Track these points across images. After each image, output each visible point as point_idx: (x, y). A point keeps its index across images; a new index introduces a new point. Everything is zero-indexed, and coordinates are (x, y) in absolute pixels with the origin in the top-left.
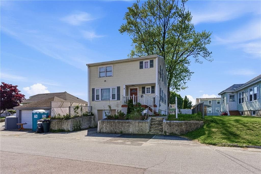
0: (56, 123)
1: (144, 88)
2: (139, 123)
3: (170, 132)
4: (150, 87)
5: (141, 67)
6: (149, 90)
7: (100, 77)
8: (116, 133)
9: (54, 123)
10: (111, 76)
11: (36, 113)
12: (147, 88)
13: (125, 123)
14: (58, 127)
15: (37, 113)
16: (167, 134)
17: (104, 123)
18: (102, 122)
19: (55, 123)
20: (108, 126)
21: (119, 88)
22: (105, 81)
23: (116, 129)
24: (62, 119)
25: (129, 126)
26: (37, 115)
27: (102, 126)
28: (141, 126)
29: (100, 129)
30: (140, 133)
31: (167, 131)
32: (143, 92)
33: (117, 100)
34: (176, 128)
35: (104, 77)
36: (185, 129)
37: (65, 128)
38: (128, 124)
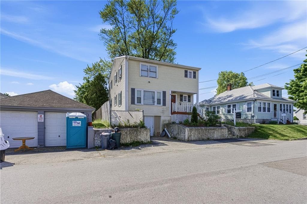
0: (128, 133)
1: (181, 96)
2: (221, 130)
3: (239, 136)
4: (187, 96)
5: (186, 76)
6: (186, 99)
7: (142, 76)
8: (203, 140)
9: (124, 133)
10: (155, 78)
11: (77, 119)
12: (184, 97)
13: (211, 129)
14: (131, 138)
15: (79, 118)
16: (238, 137)
17: (192, 130)
18: (190, 129)
19: (126, 133)
20: (196, 133)
21: (164, 93)
22: (149, 82)
23: (203, 136)
24: (135, 127)
25: (214, 132)
26: (80, 122)
27: (190, 134)
28: (223, 132)
29: (188, 137)
30: (222, 138)
31: (238, 135)
32: (181, 100)
33: (163, 106)
34: (243, 132)
35: (146, 76)
36: (247, 133)
37: (143, 139)
38: (213, 131)
